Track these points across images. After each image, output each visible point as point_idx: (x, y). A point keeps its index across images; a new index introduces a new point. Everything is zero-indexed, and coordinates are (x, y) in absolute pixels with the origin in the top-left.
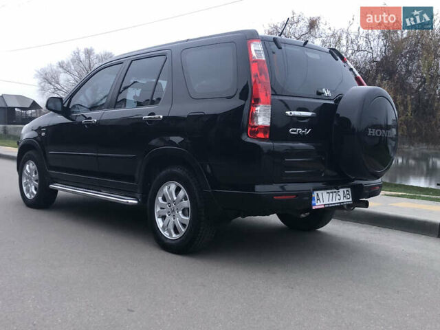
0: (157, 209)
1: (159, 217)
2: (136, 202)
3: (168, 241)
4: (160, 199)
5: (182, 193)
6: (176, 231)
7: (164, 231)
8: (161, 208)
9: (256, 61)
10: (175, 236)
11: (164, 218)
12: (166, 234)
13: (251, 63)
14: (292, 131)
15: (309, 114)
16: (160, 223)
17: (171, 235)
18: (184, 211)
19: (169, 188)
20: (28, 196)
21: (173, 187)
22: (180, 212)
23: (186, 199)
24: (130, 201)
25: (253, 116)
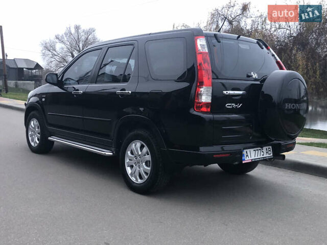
0: (127, 161)
1: (128, 166)
2: (111, 154)
3: (135, 184)
4: (129, 152)
5: (145, 149)
6: (141, 177)
7: (132, 177)
8: (130, 160)
9: (201, 53)
10: (140, 181)
11: (132, 167)
12: (133, 179)
13: (197, 55)
14: (228, 106)
15: (241, 92)
16: (129, 170)
17: (137, 180)
18: (147, 163)
19: (136, 145)
20: (33, 144)
21: (139, 145)
22: (144, 164)
23: (148, 154)
24: (107, 153)
25: (198, 95)
